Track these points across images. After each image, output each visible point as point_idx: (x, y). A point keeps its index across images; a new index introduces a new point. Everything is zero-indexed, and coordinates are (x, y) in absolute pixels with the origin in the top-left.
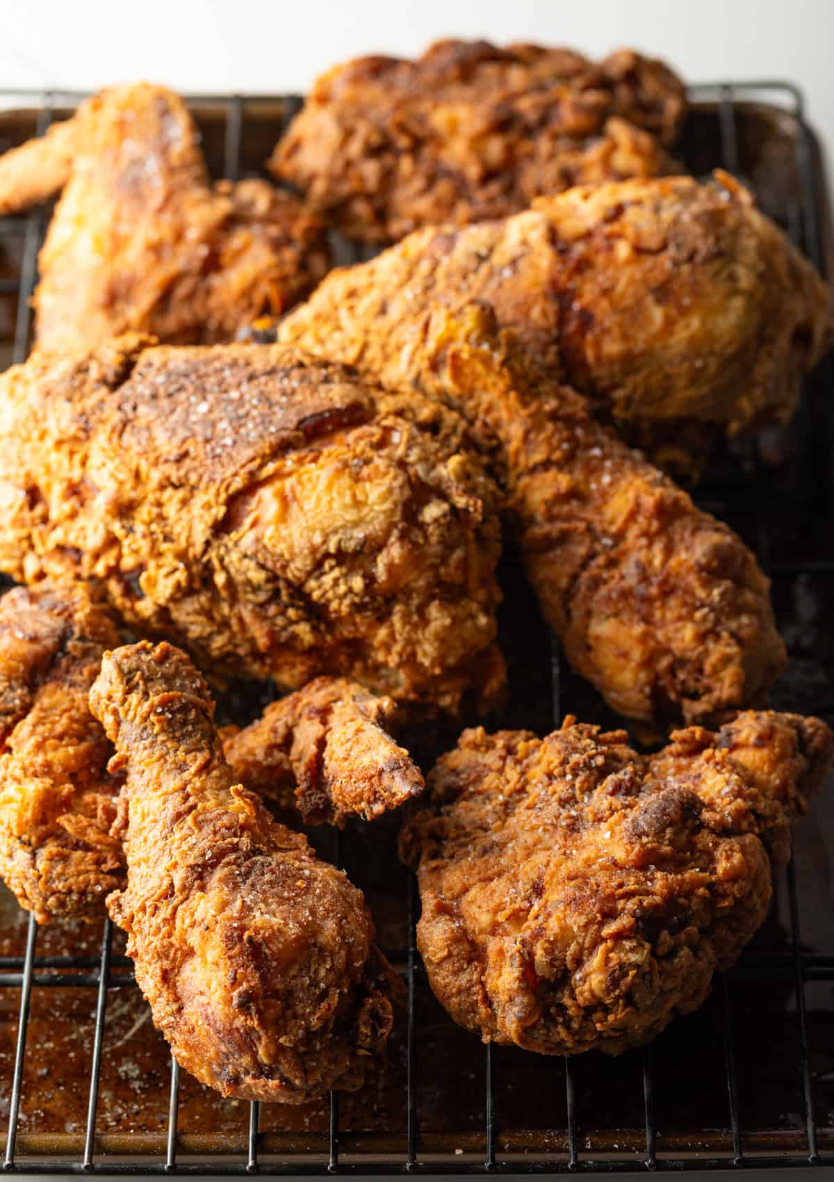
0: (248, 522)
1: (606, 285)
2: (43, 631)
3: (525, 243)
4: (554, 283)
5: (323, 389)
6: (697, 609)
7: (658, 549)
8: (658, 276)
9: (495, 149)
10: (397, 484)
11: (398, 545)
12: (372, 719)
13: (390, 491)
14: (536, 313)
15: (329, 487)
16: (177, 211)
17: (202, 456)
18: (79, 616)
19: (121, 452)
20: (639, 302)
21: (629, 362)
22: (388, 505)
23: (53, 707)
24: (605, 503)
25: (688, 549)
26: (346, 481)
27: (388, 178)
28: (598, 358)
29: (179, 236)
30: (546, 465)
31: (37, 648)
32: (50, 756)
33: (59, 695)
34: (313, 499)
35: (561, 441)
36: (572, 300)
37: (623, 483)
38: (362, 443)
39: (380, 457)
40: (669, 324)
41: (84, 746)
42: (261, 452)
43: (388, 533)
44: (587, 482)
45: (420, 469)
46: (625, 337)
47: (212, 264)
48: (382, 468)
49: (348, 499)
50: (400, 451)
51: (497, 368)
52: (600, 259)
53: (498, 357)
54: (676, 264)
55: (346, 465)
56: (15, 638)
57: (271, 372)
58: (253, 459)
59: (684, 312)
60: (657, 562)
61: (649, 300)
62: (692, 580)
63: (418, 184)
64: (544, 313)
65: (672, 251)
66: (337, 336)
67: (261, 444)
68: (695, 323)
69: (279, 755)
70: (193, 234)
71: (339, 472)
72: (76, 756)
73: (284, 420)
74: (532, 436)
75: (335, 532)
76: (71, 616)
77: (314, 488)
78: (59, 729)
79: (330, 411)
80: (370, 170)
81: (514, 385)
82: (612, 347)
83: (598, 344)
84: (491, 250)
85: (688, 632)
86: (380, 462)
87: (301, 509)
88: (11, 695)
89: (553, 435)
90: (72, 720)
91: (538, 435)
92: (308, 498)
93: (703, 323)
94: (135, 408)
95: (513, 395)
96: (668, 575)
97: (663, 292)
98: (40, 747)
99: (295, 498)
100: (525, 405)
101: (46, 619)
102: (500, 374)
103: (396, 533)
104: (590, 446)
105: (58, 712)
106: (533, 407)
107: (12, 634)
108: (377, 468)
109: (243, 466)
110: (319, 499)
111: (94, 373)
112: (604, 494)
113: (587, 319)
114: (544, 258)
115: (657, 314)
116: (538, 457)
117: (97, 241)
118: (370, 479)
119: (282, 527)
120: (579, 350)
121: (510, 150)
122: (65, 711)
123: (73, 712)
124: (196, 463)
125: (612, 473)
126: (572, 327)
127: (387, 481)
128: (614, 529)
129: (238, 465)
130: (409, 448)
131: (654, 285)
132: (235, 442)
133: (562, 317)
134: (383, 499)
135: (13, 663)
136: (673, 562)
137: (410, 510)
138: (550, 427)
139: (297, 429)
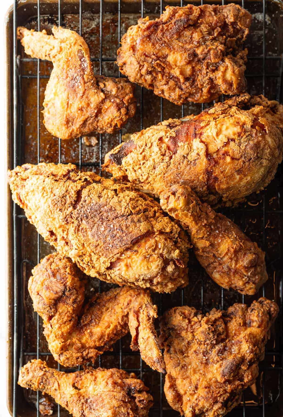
0: (117, 268)
1: (222, 170)
2: (59, 290)
3: (198, 154)
4: (207, 170)
5: (138, 225)
6: (243, 278)
7: (233, 262)
8: (238, 167)
9: (188, 70)
10: (160, 264)
11: (160, 278)
13: (158, 265)
14: (201, 178)
15: (141, 264)
16: (87, 97)
17: (103, 247)
18: (68, 284)
19: (79, 237)
20: (232, 174)
21: (228, 189)
22: (157, 270)
23: (62, 312)
24: (219, 247)
25: (242, 261)
26: (145, 263)
28: (219, 189)
29: (88, 105)
30: (202, 238)
31: (57, 296)
32: (63, 330)
33: (64, 308)
34: (136, 267)
35: (207, 232)
36: (212, 174)
37: (225, 241)
38: (150, 250)
39: (155, 254)
40: (241, 179)
41: (72, 323)
42: (120, 251)
43: (157, 275)
44: (214, 240)
45: (167, 256)
46: (228, 183)
48: (156, 258)
49: (146, 268)
50: (161, 251)
51: (189, 217)
52: (221, 161)
53: (190, 214)
54: (244, 162)
55: (145, 257)
56: (51, 293)
57: (123, 216)
58: (118, 253)
59: (245, 176)
60: (233, 266)
61: (236, 174)
62: (243, 270)
64: (203, 178)
65: (243, 159)
67: (120, 248)
68: (249, 178)
70: (92, 105)
71: (143, 260)
72: (70, 327)
73: (128, 239)
74: (199, 232)
75: (142, 275)
76: (66, 283)
77: (136, 264)
78: (65, 320)
79: (140, 236)
80: (148, 77)
81: (194, 220)
82: (224, 186)
83: (219, 185)
84: (188, 154)
85: (241, 283)
86: (155, 256)
87: (132, 269)
88: (51, 311)
89: (205, 231)
90: (68, 316)
91: (200, 231)
92: (134, 266)
93: (251, 178)
94: (82, 220)
95: (193, 222)
96: (236, 269)
97: (239, 171)
98: (60, 328)
99: (130, 266)
100: (197, 224)
101: (59, 285)
102: (190, 218)
103: (159, 274)
104: (215, 230)
105: (64, 314)
106: (199, 225)
107: (50, 291)
108: (154, 258)
109: (115, 255)
110: (137, 267)
112: (219, 244)
113: (216, 179)
114: (203, 162)
115: (238, 177)
116: (201, 236)
117: (62, 103)
118: (152, 262)
119: (127, 272)
120: (214, 186)
121: (193, 68)
122: (66, 313)
123: (68, 313)
124: (101, 249)
125: (221, 237)
126: (211, 181)
127: (157, 263)
128: (221, 257)
129: (114, 254)
130: (163, 250)
131: (237, 169)
132: (113, 246)
133: (208, 180)
134: (156, 268)
135: (51, 301)
136: (237, 266)
137: (164, 269)
138: (204, 229)
139: (131, 244)
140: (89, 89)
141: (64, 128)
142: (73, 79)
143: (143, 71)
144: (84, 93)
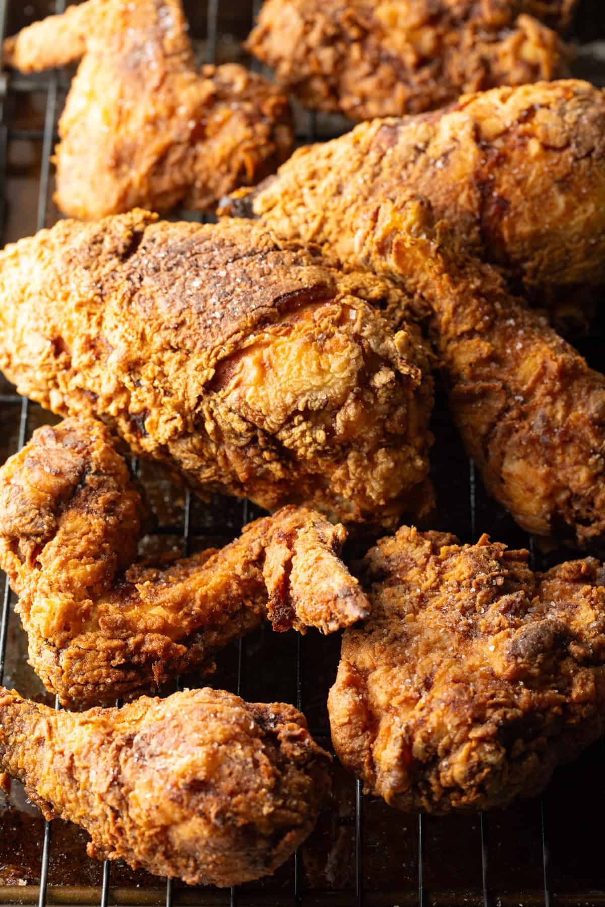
0: (233, 382)
1: (519, 177)
2: (67, 467)
3: (454, 139)
4: (477, 175)
5: (293, 269)
6: (590, 455)
7: (560, 405)
8: (562, 169)
9: (427, 39)
10: (353, 356)
11: (353, 406)
12: (329, 545)
13: (348, 361)
14: (462, 199)
15: (299, 357)
16: (170, 90)
17: (196, 326)
18: (95, 454)
19: (131, 317)
20: (546, 191)
21: (537, 239)
22: (346, 374)
23: (73, 531)
24: (518, 365)
25: (583, 405)
26: (313, 352)
27: (340, 62)
28: (512, 236)
29: (172, 112)
30: (470, 334)
31: (62, 481)
32: (72, 573)
33: (79, 520)
34: (286, 367)
35: (483, 315)
36: (492, 189)
37: (533, 348)
38: (326, 320)
39: (340, 332)
40: (570, 209)
41: (99, 563)
42: (243, 325)
43: (345, 396)
44: (504, 347)
45: (372, 342)
46: (535, 219)
47: (199, 135)
48: (342, 342)
49: (314, 368)
50: (356, 327)
51: (433, 255)
52: (515, 155)
53: (434, 246)
54: (576, 159)
55: (313, 339)
56: (44, 473)
57: (252, 254)
58: (237, 332)
59: (582, 199)
60: (559, 416)
61: (554, 189)
62: (587, 431)
63: (365, 67)
64: (469, 199)
65: (573, 148)
66: (301, 210)
67: (243, 318)
68: (591, 208)
69: (254, 570)
70: (183, 111)
71: (307, 345)
72: (92, 572)
73: (263, 298)
74: (460, 310)
75: (303, 394)
76: (88, 453)
77: (287, 358)
78: (79, 549)
79: (299, 290)
80: (326, 55)
81: (446, 269)
82: (524, 228)
83: (512, 225)
84: (427, 144)
85: (583, 474)
86: (340, 337)
87: (276, 375)
88: (40, 521)
89: (477, 309)
90: (89, 542)
91: (465, 309)
92: (282, 365)
93: (597, 208)
94: (141, 279)
95: (445, 276)
96: (568, 427)
97: (565, 183)
98: (63, 565)
99: (271, 366)
100: (455, 284)
101: (69, 456)
102: (435, 259)
103: (352, 395)
104: (506, 317)
105: (78, 535)
106: (461, 287)
107: (42, 469)
108: (338, 342)
109: (229, 337)
110: (290, 366)
111: (107, 245)
112: (517, 358)
113: (504, 204)
114: (470, 153)
115: (561, 201)
116: (465, 327)
117: (106, 113)
118: (331, 351)
119: (260, 389)
120: (497, 229)
121: (439, 38)
122: (84, 534)
123: (90, 535)
124: (191, 332)
125: (524, 340)
126: (492, 211)
127: (345, 353)
128: (525, 388)
129: (226, 336)
130: (363, 325)
131: (558, 176)
132: (223, 316)
133: (483, 205)
134: (343, 369)
135: (42, 494)
136: (572, 417)
137: (364, 377)
138: (474, 302)
139: (273, 306)
140: (176, 71)
141: (108, 178)
142: (138, 48)
143: (314, 37)
144: (163, 80)
